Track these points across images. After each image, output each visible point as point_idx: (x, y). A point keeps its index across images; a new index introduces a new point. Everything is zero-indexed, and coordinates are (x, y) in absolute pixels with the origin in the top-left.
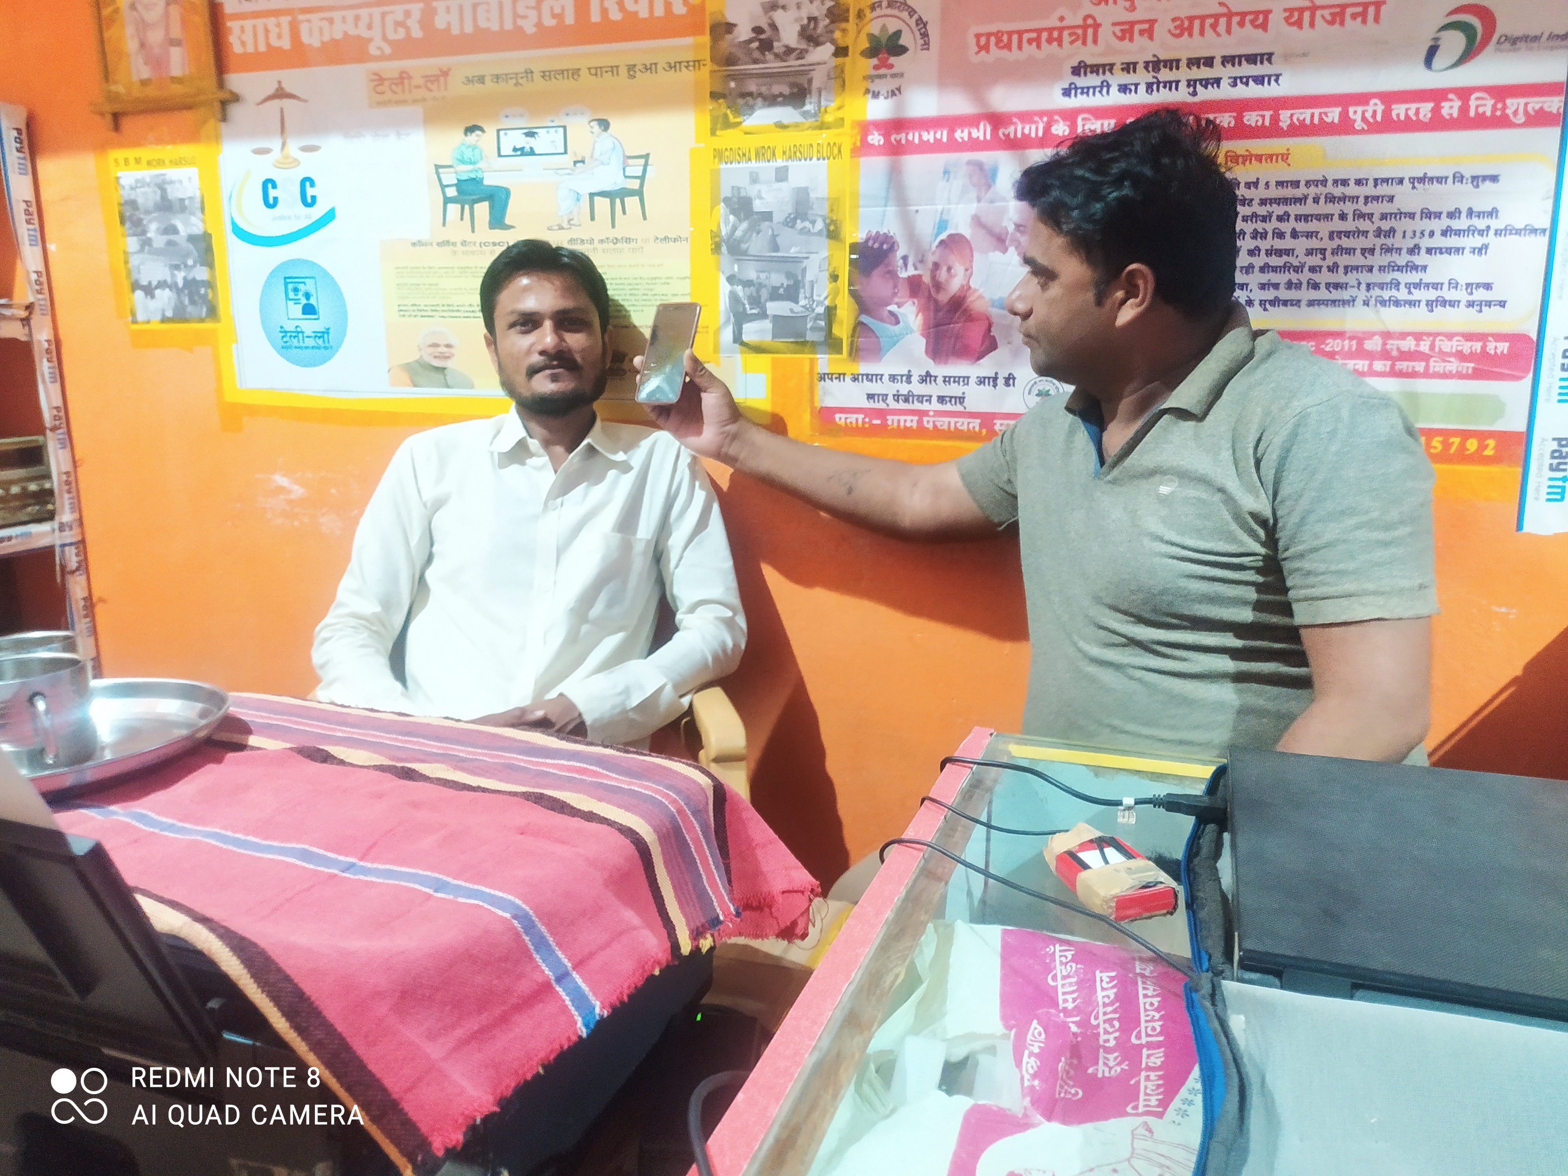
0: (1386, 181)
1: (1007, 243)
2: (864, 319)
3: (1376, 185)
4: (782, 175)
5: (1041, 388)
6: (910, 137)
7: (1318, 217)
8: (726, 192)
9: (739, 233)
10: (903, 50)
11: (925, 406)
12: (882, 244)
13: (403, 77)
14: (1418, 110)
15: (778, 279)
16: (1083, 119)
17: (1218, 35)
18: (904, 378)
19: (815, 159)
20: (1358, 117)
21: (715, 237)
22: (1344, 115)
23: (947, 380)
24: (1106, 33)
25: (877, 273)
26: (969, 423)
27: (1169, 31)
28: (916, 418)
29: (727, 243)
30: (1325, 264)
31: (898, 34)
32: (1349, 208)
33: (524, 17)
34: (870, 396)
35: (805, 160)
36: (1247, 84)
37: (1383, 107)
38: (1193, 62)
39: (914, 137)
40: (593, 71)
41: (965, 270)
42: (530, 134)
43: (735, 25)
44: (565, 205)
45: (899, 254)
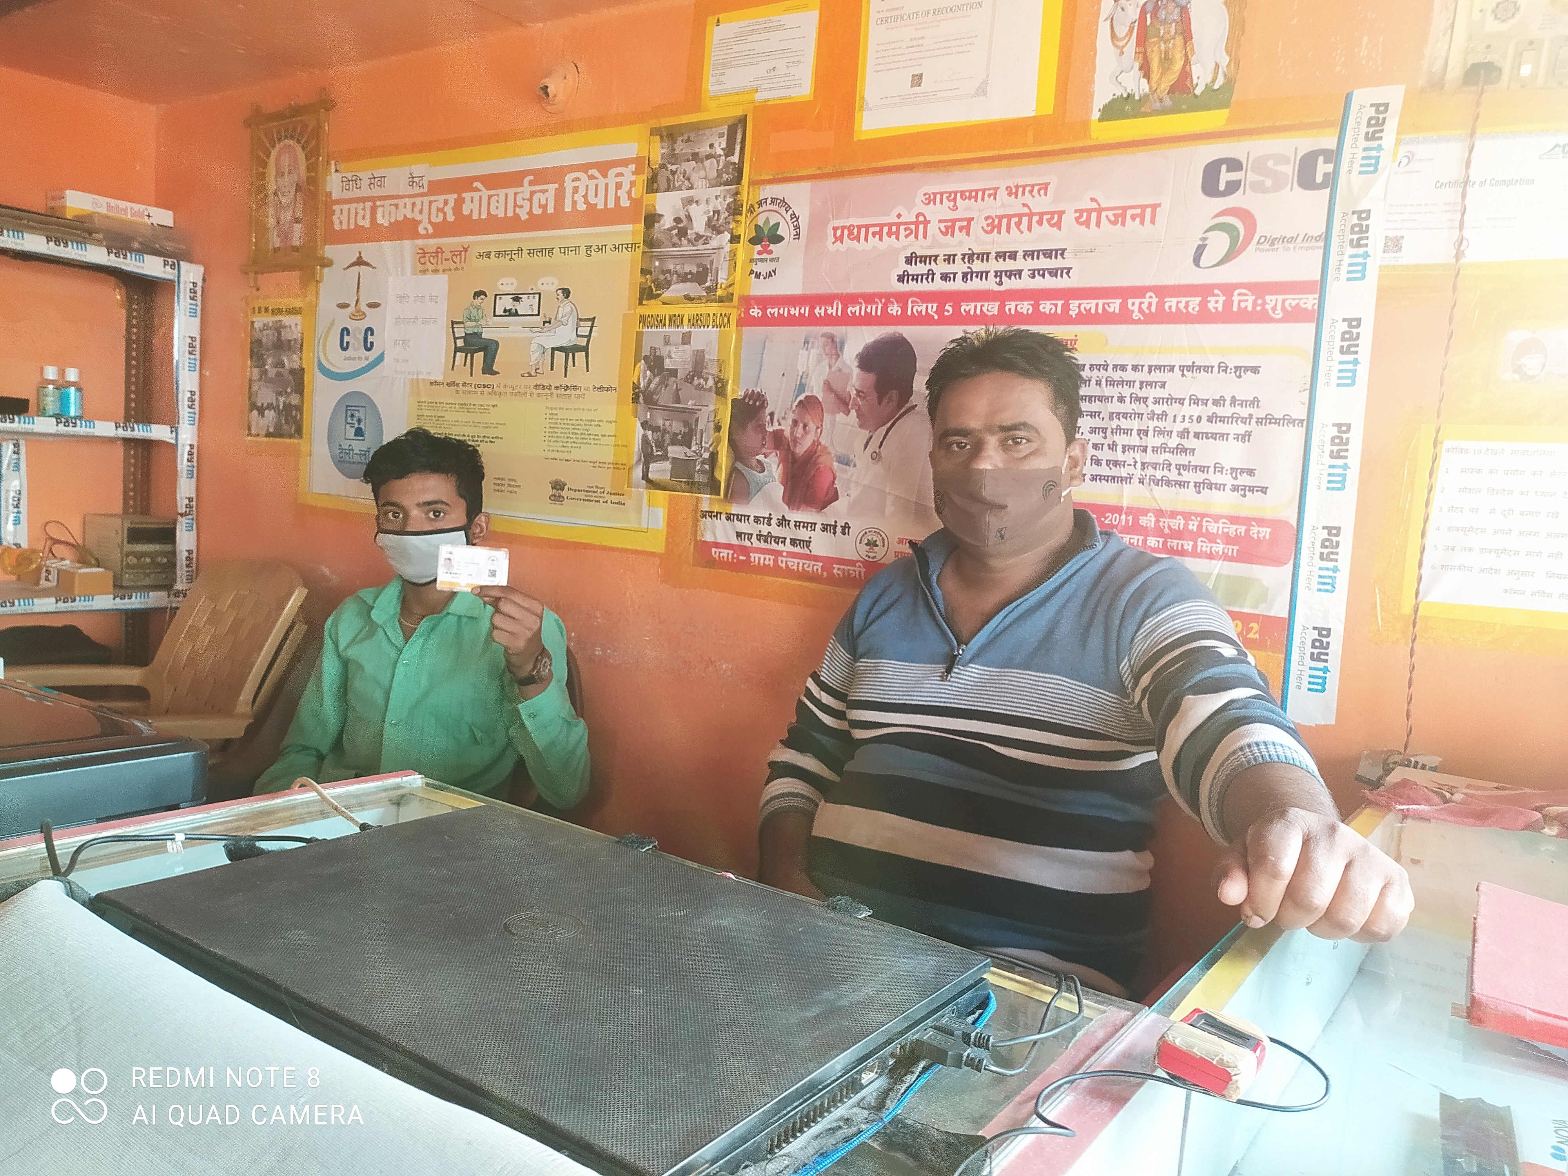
0: (1159, 367)
2: (739, 466)
3: (1150, 372)
4: (686, 339)
5: (870, 538)
6: (781, 312)
7: (1101, 399)
8: (646, 352)
9: (652, 386)
10: (780, 239)
11: (781, 547)
12: (755, 401)
13: (439, 251)
14: (1187, 302)
15: (677, 427)
16: (912, 302)
17: (1022, 232)
18: (766, 521)
19: (711, 326)
20: (1136, 308)
21: (636, 388)
22: (1124, 305)
23: (797, 524)
24: (933, 229)
25: (750, 427)
26: (813, 566)
27: (983, 228)
28: (772, 558)
29: (644, 394)
30: (1106, 442)
31: (777, 225)
32: (1126, 391)
33: (521, 207)
34: (739, 535)
35: (704, 327)
36: (1043, 276)
37: (1157, 300)
38: (1001, 255)
39: (784, 311)
40: (563, 250)
41: (818, 428)
42: (517, 299)
43: (662, 216)
44: (534, 357)
45: (768, 411)
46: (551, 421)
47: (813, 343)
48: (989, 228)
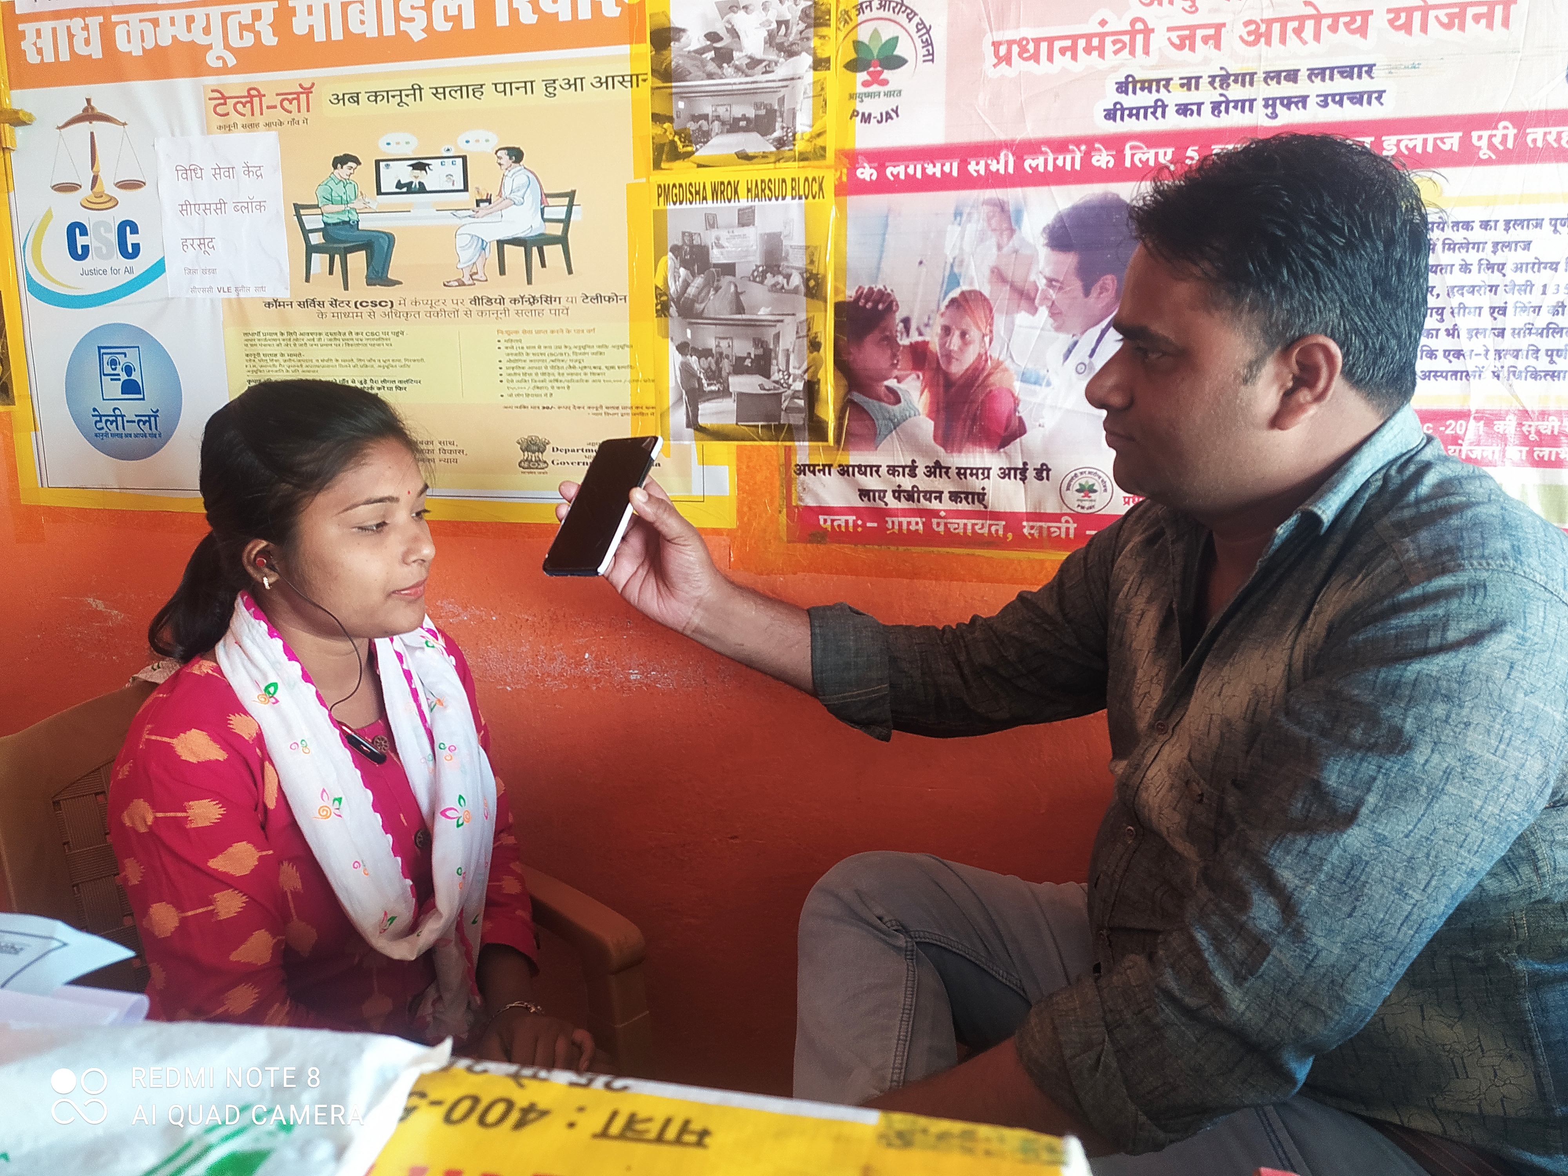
0: (1519, 223)
1: (1037, 301)
2: (857, 397)
3: (1507, 229)
4: (746, 218)
5: (1083, 482)
6: (910, 171)
8: (674, 239)
9: (691, 291)
10: (900, 62)
11: (935, 505)
12: (876, 303)
13: (254, 94)
14: (1559, 134)
15: (743, 347)
16: (1132, 148)
17: (1305, 43)
18: (907, 470)
19: (789, 197)
20: (1484, 143)
21: (661, 295)
22: (1465, 141)
23: (961, 472)
24: (1158, 40)
25: (870, 340)
26: (990, 526)
27: (1241, 37)
28: (922, 520)
29: (677, 304)
30: (1443, 326)
31: (894, 41)
32: (1472, 257)
33: (412, 20)
34: (864, 493)
35: (777, 199)
36: (1341, 103)
37: (1515, 131)
39: (916, 170)
40: (500, 88)
41: (984, 336)
42: (420, 166)
43: (684, 30)
44: (467, 256)
45: (899, 315)
46: (509, 351)
47: (969, 214)
48: (1252, 38)
